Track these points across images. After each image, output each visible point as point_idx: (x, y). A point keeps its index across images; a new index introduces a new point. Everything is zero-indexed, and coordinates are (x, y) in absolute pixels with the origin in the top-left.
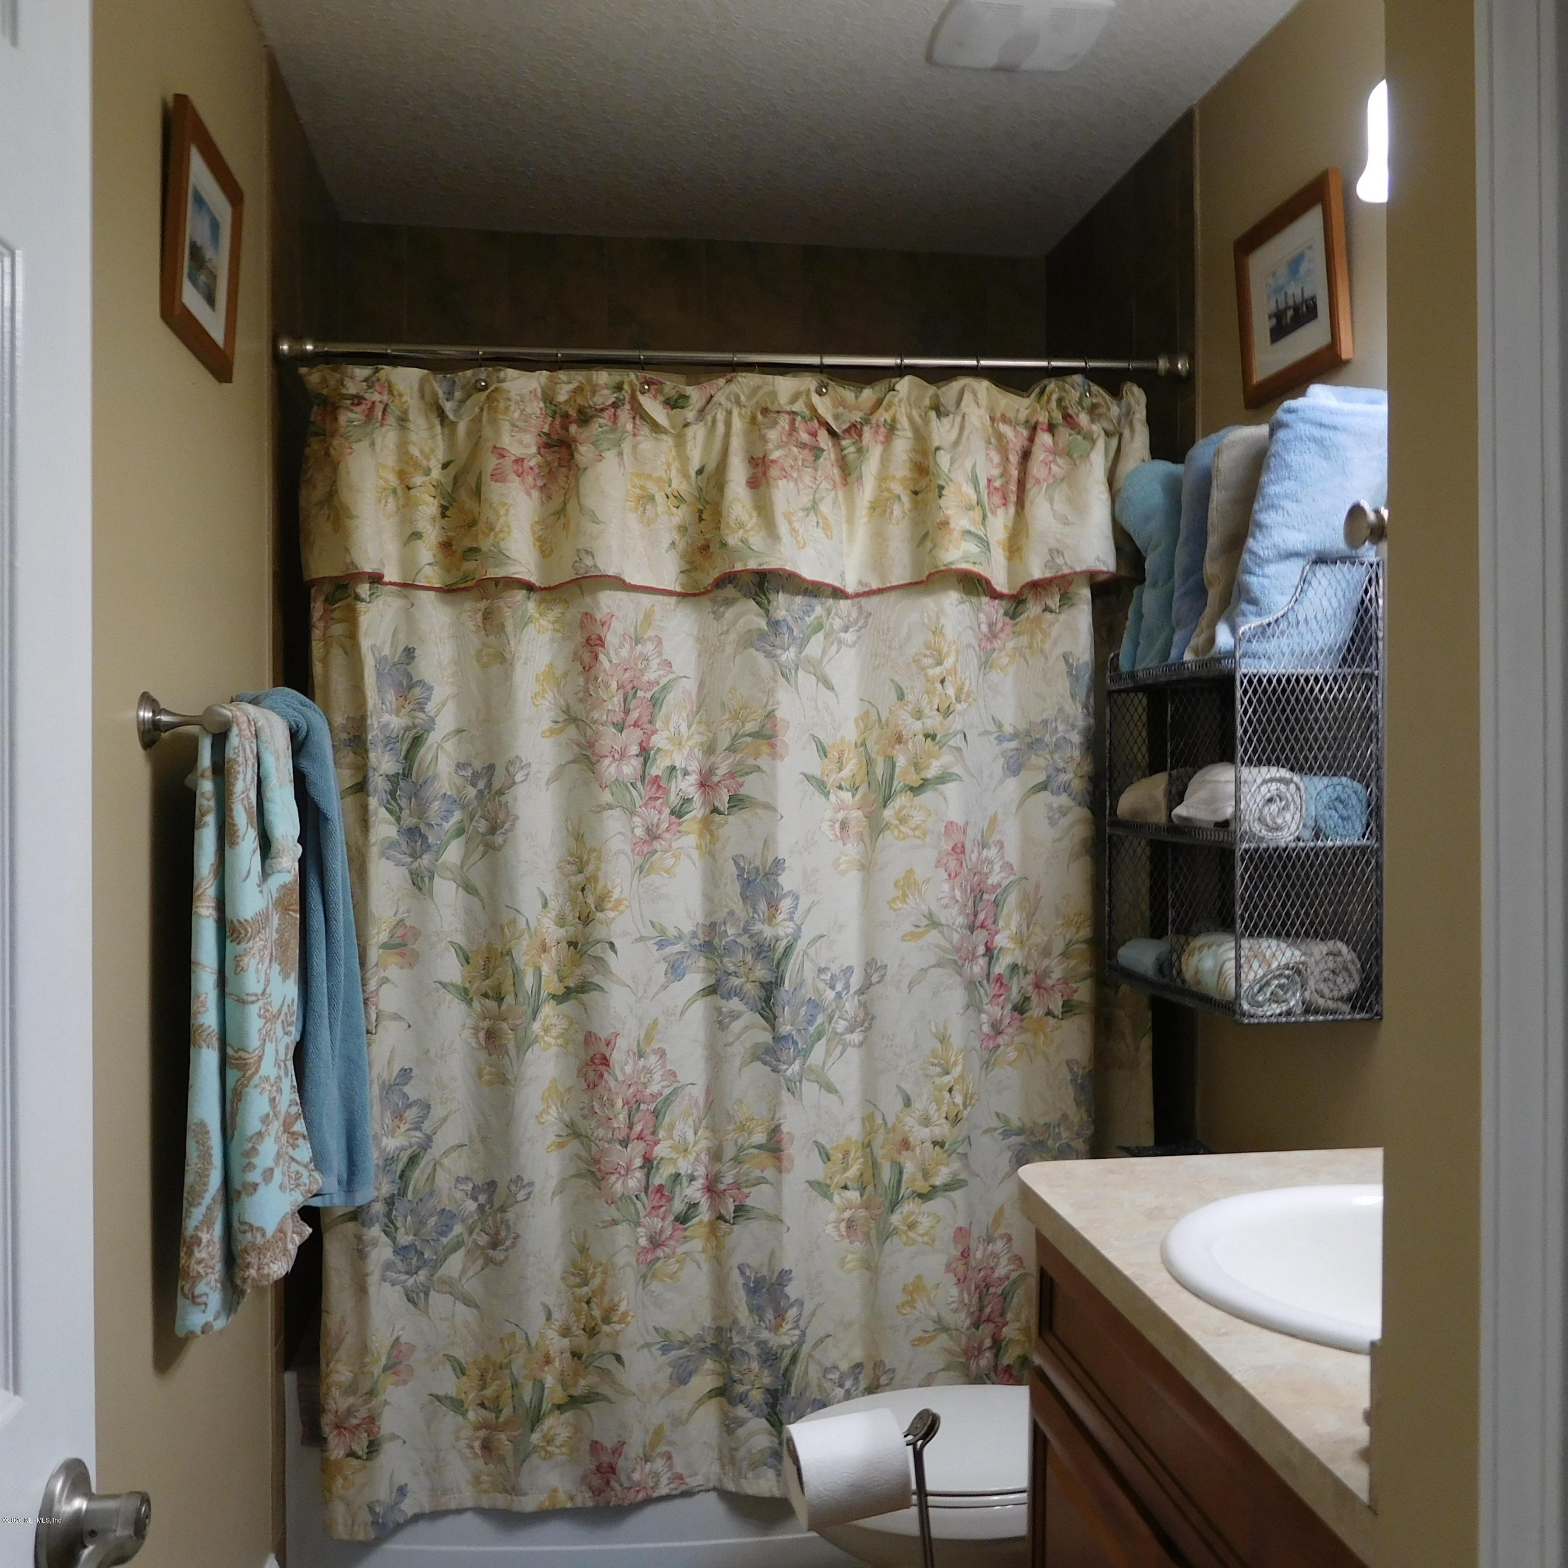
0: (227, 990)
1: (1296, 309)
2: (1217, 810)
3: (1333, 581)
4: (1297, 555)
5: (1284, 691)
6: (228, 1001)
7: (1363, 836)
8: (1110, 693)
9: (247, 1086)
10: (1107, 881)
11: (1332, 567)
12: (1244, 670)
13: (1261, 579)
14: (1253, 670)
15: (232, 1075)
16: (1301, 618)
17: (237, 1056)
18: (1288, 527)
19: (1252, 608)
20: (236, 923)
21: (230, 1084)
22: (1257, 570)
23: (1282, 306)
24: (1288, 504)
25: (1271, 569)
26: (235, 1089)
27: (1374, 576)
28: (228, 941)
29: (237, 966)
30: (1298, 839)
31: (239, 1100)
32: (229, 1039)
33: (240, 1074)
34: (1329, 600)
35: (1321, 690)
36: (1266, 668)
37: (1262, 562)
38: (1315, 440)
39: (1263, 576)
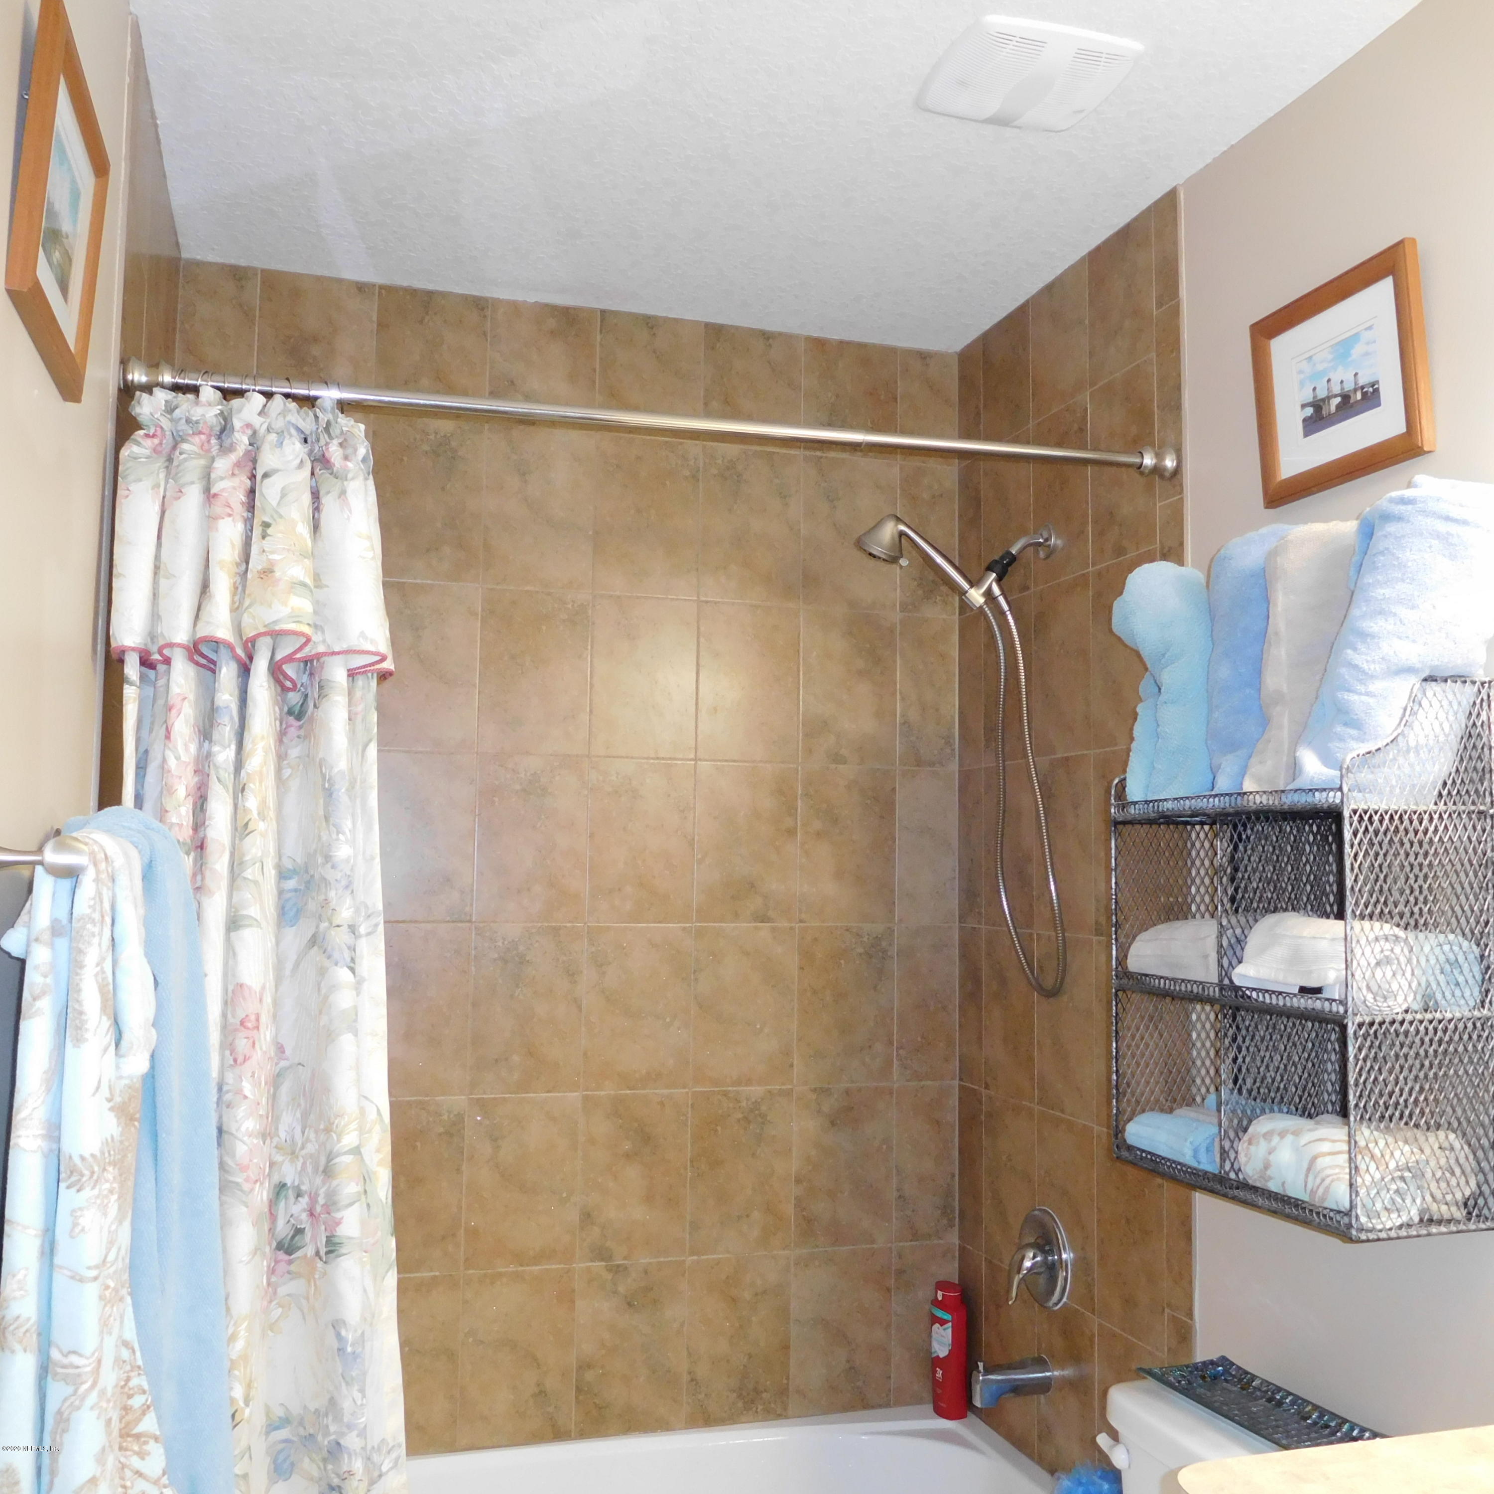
0: (57, 1260)
1: (1346, 397)
2: (1311, 972)
3: (1445, 703)
4: (1410, 670)
5: (1397, 831)
6: (60, 1280)
7: (1483, 1007)
8: (1116, 823)
9: (78, 1408)
10: (1114, 1045)
11: (1443, 684)
12: (1353, 806)
13: (1364, 698)
14: (1363, 806)
15: (57, 1392)
16: (1412, 744)
17: (65, 1361)
18: (1400, 638)
19: (1354, 732)
20: (77, 1160)
21: (52, 1407)
22: (1360, 688)
23: (1322, 394)
24: (1402, 612)
25: (1376, 686)
26: (59, 1413)
27: (1485, 698)
28: (62, 1185)
29: (75, 1225)
30: (1406, 1011)
31: (65, 1431)
32: (56, 1336)
33: (70, 1390)
34: (1441, 725)
35: (1436, 830)
36: (1375, 802)
37: (1366, 676)
38: (1438, 536)
39: (1367, 694)
